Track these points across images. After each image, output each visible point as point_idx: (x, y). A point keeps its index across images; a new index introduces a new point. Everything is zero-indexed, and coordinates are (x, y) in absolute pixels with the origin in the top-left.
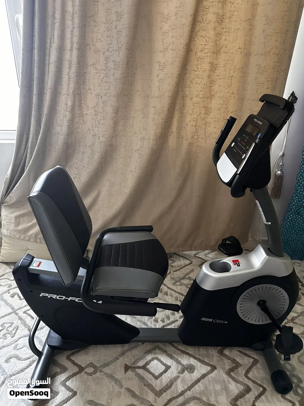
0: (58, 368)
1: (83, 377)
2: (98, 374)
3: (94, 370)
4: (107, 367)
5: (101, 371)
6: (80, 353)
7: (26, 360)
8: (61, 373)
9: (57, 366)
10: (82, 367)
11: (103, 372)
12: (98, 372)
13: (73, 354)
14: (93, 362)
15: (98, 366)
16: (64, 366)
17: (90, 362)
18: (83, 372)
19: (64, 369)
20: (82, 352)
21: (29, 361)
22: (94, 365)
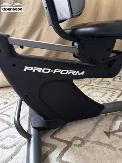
0: (47, 147)
1: (75, 150)
2: (87, 144)
3: (81, 141)
4: (91, 136)
5: (88, 141)
6: (61, 132)
7: (12, 147)
8: (52, 151)
9: (45, 146)
10: (69, 142)
11: (90, 141)
12: (86, 142)
13: (55, 133)
14: (76, 135)
15: (82, 137)
16: (52, 144)
17: (73, 136)
18: (73, 146)
19: (54, 147)
20: (62, 131)
21: (16, 148)
22: (78, 137)
